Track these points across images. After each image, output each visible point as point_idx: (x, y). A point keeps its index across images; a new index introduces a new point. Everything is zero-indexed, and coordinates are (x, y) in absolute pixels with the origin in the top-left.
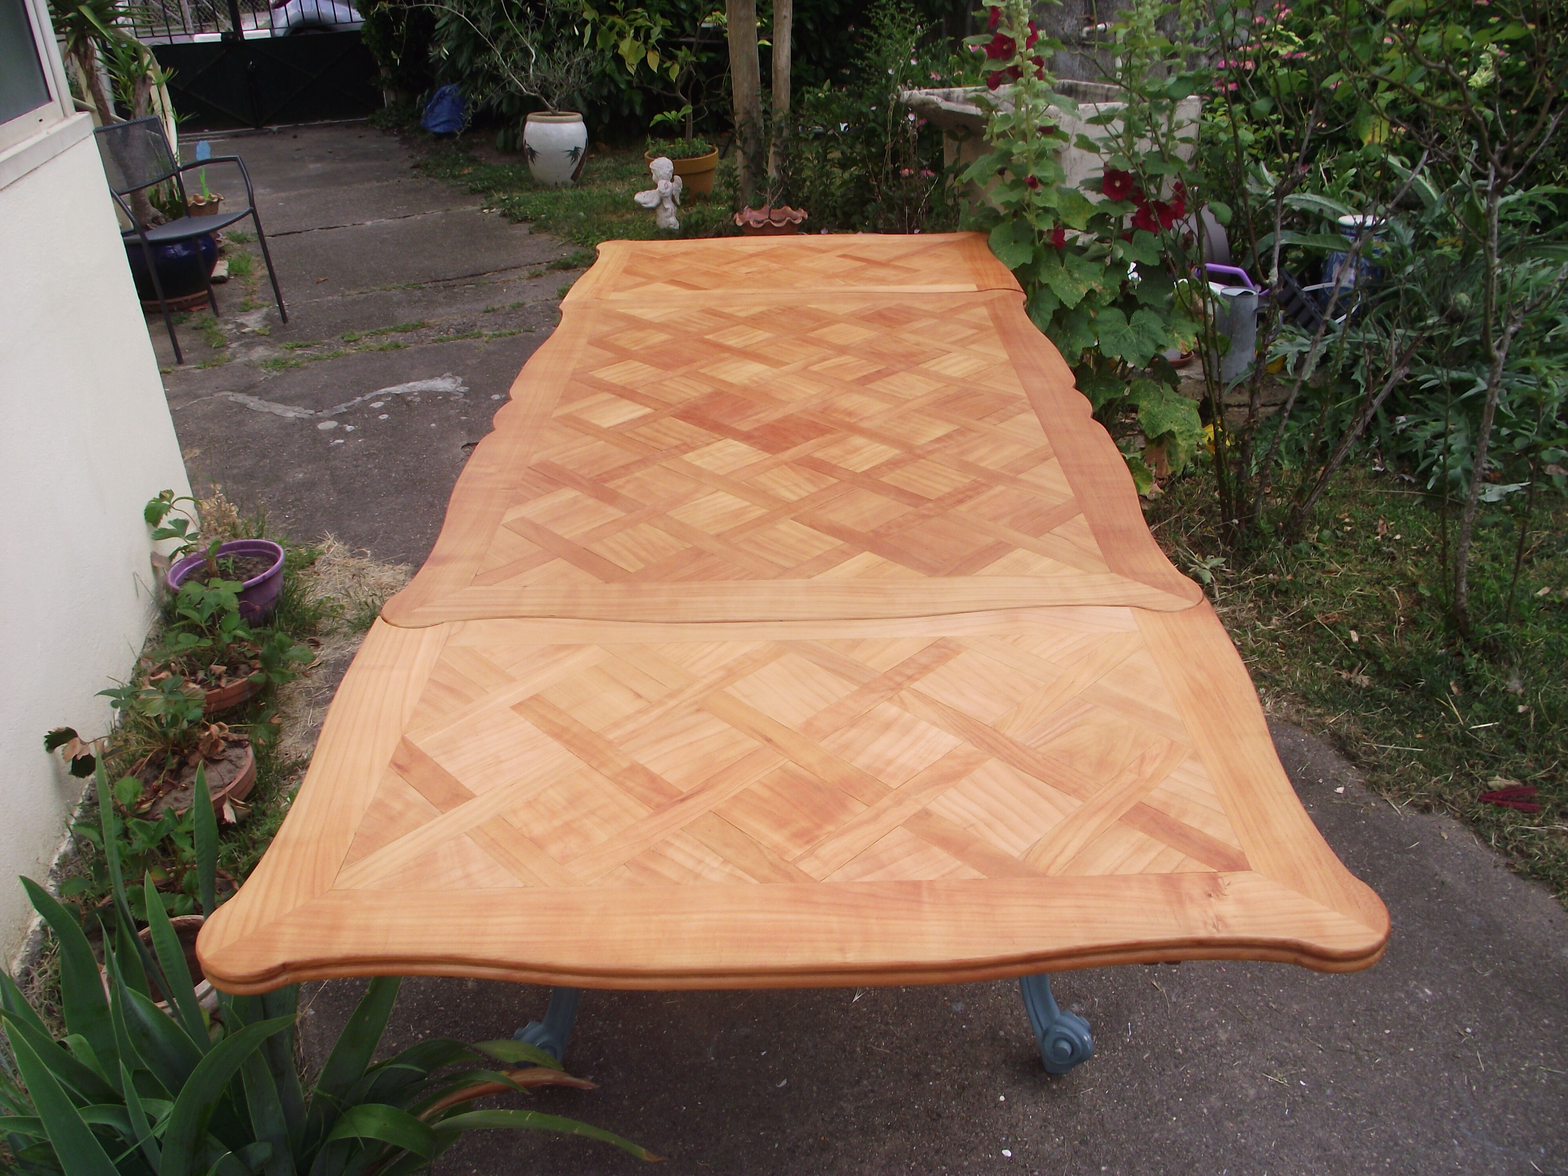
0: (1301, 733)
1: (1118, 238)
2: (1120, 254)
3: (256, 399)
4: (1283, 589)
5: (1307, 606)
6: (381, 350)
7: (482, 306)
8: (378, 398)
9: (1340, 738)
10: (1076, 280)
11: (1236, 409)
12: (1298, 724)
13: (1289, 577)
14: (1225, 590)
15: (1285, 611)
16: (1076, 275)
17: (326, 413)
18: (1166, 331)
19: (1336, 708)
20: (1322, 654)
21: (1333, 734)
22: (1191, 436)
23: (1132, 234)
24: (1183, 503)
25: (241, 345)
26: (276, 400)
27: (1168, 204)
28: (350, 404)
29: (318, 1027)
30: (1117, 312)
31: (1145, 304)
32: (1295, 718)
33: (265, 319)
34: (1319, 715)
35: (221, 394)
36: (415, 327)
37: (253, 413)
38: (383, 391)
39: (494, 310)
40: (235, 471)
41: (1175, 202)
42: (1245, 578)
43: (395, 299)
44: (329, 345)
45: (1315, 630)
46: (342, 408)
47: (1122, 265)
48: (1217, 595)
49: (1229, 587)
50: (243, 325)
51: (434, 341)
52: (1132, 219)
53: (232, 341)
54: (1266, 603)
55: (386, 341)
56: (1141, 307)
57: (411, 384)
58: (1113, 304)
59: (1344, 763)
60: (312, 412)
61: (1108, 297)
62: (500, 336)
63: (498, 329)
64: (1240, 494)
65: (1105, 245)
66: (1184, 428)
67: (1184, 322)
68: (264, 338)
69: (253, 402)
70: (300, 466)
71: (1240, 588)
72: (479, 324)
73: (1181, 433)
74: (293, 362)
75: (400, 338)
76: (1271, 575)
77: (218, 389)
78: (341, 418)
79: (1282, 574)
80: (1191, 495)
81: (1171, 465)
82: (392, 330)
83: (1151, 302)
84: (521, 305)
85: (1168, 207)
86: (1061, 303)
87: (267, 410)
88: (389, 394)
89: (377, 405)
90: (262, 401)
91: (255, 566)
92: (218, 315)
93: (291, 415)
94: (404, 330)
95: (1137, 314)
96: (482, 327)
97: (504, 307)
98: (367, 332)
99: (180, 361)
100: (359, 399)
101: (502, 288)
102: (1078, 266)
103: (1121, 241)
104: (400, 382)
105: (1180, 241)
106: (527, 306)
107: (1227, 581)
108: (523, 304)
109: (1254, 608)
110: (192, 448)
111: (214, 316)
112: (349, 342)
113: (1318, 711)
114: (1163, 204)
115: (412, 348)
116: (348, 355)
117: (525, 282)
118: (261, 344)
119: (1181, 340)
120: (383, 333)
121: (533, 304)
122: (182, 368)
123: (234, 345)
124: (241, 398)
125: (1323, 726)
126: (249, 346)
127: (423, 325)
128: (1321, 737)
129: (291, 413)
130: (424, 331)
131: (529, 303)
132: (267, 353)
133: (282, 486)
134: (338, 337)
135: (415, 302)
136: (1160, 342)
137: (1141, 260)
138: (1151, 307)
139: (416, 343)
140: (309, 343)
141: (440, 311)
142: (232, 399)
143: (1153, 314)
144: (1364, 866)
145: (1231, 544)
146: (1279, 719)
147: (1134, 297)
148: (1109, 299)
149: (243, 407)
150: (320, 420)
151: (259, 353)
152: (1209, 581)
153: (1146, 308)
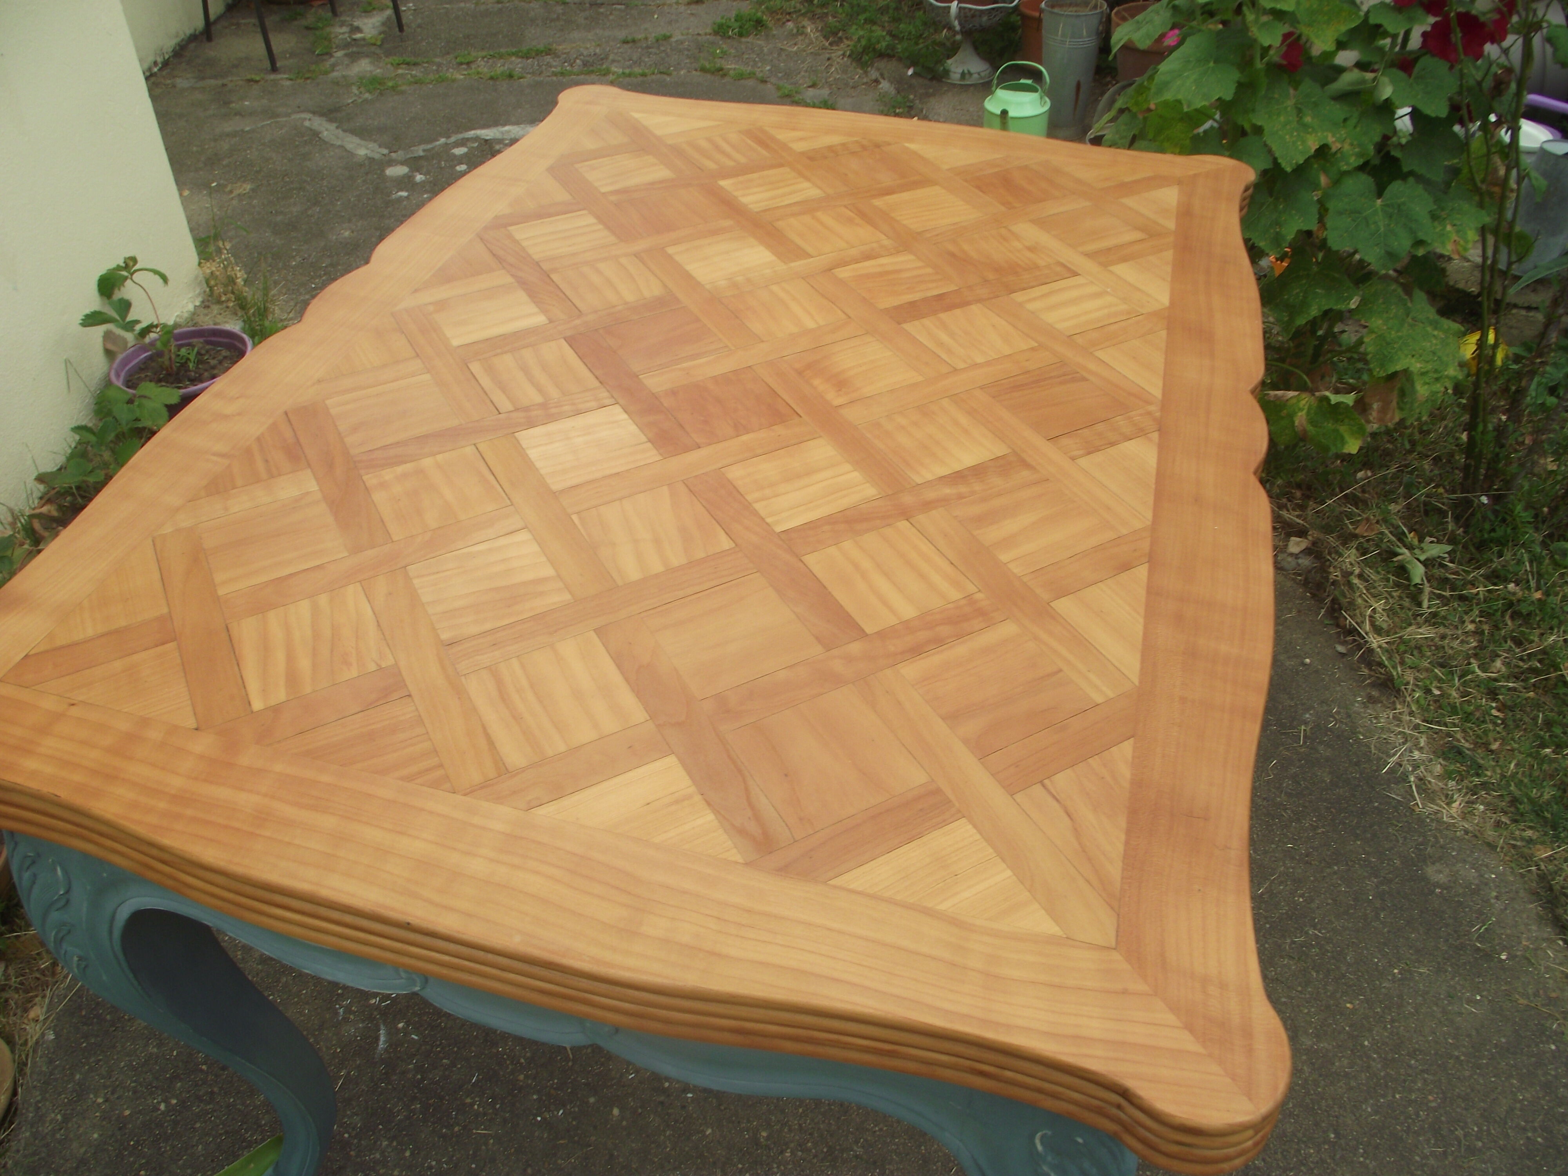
0: (1493, 863)
1: (1392, 65)
2: (1387, 91)
3: (332, 127)
4: (1524, 612)
5: (1552, 647)
6: (492, 78)
7: (622, 34)
8: (463, 143)
9: (1551, 889)
10: (1305, 127)
11: (1523, 312)
12: (1492, 847)
13: (1538, 595)
14: (1439, 597)
15: (1519, 643)
16: (1308, 119)
17: (399, 155)
18: (1434, 217)
19: (1557, 837)
20: (1558, 730)
21: (1542, 877)
22: (1437, 379)
23: (1416, 60)
24: (1413, 443)
25: (346, 55)
26: (353, 132)
27: (1482, 19)
28: (429, 146)
29: (51, 1062)
30: (1365, 181)
31: (1411, 173)
32: (1490, 834)
33: (384, 24)
34: (1530, 841)
35: (298, 116)
36: (539, 53)
37: (324, 145)
38: (472, 133)
39: (634, 41)
40: (279, 218)
41: (1497, 16)
42: (1473, 584)
43: (532, 14)
44: (439, 65)
45: (1556, 686)
46: (419, 151)
47: (1387, 109)
48: (1425, 604)
49: (1447, 594)
50: (358, 29)
51: (555, 74)
52: (1424, 35)
53: (339, 48)
54: (1496, 627)
55: (500, 68)
56: (1404, 177)
57: (507, 128)
58: (1362, 168)
59: (1548, 931)
60: (385, 151)
61: (1352, 160)
62: (630, 75)
63: (630, 67)
64: (1496, 458)
65: (1369, 76)
66: (1429, 367)
67: (1466, 206)
68: (373, 49)
69: (328, 130)
70: (350, 221)
71: (1462, 598)
72: (611, 57)
73: (1423, 374)
74: (390, 84)
75: (517, 65)
76: (1511, 586)
77: (300, 109)
78: (415, 164)
79: (1529, 588)
80: (1429, 432)
81: (1401, 409)
82: (513, 54)
83: (1421, 170)
84: (666, 38)
85: (1483, 25)
86: (1275, 160)
87: (339, 143)
88: (477, 139)
89: (459, 151)
90: (340, 131)
91: (220, 362)
92: (335, 13)
93: (362, 152)
94: (526, 56)
95: (1396, 187)
96: (613, 61)
97: (646, 39)
98: (484, 53)
99: (274, 69)
100: (443, 140)
101: (653, 14)
102: (1316, 105)
103: (1394, 70)
104: (496, 123)
105: (1488, 84)
106: (673, 40)
107: (1444, 582)
108: (670, 37)
109: (1475, 633)
110: (244, 182)
111: (330, 14)
112: (461, 64)
113: (1529, 833)
114: (1475, 18)
115: (528, 79)
116: (454, 81)
117: (682, 8)
118: (367, 56)
119: (1454, 237)
120: (501, 57)
121: (680, 37)
122: (272, 77)
123: (340, 54)
124: (319, 124)
125: (1528, 859)
126: (354, 57)
127: (549, 52)
128: (1522, 876)
129: (363, 149)
130: (548, 58)
131: (677, 36)
132: (369, 68)
133: (322, 244)
134: (452, 56)
135: (552, 20)
136: (1421, 235)
137: (1420, 106)
138: (1419, 178)
139: (533, 73)
140: (419, 60)
141: (575, 35)
142: (307, 123)
143: (1420, 189)
144: (1534, 1130)
145: (1466, 526)
146: (1466, 832)
147: (1396, 160)
148: (1354, 162)
149: (316, 134)
150: (391, 163)
151: (364, 66)
152: (1417, 580)
153: (1411, 180)
